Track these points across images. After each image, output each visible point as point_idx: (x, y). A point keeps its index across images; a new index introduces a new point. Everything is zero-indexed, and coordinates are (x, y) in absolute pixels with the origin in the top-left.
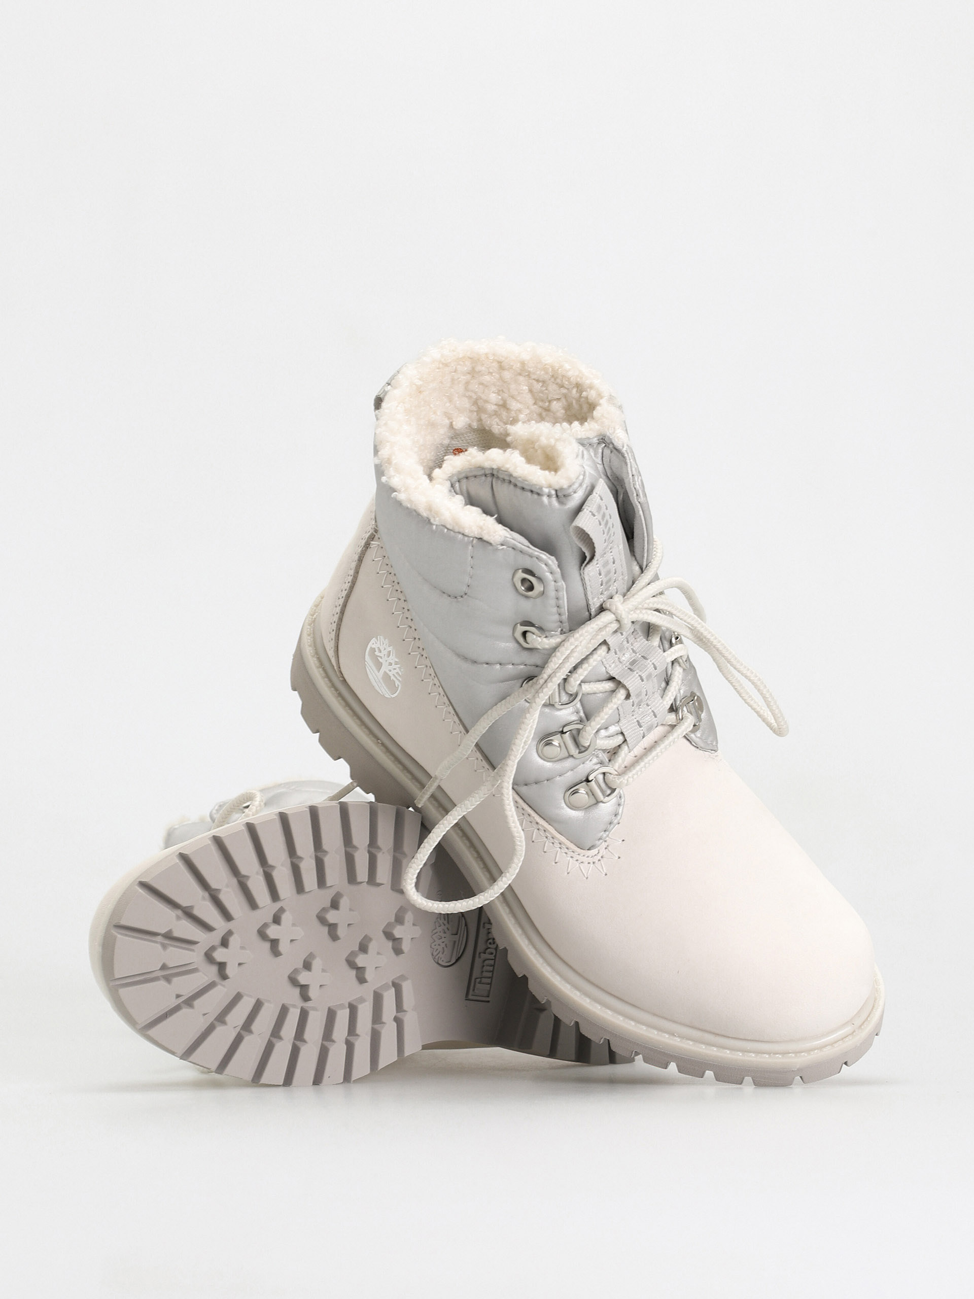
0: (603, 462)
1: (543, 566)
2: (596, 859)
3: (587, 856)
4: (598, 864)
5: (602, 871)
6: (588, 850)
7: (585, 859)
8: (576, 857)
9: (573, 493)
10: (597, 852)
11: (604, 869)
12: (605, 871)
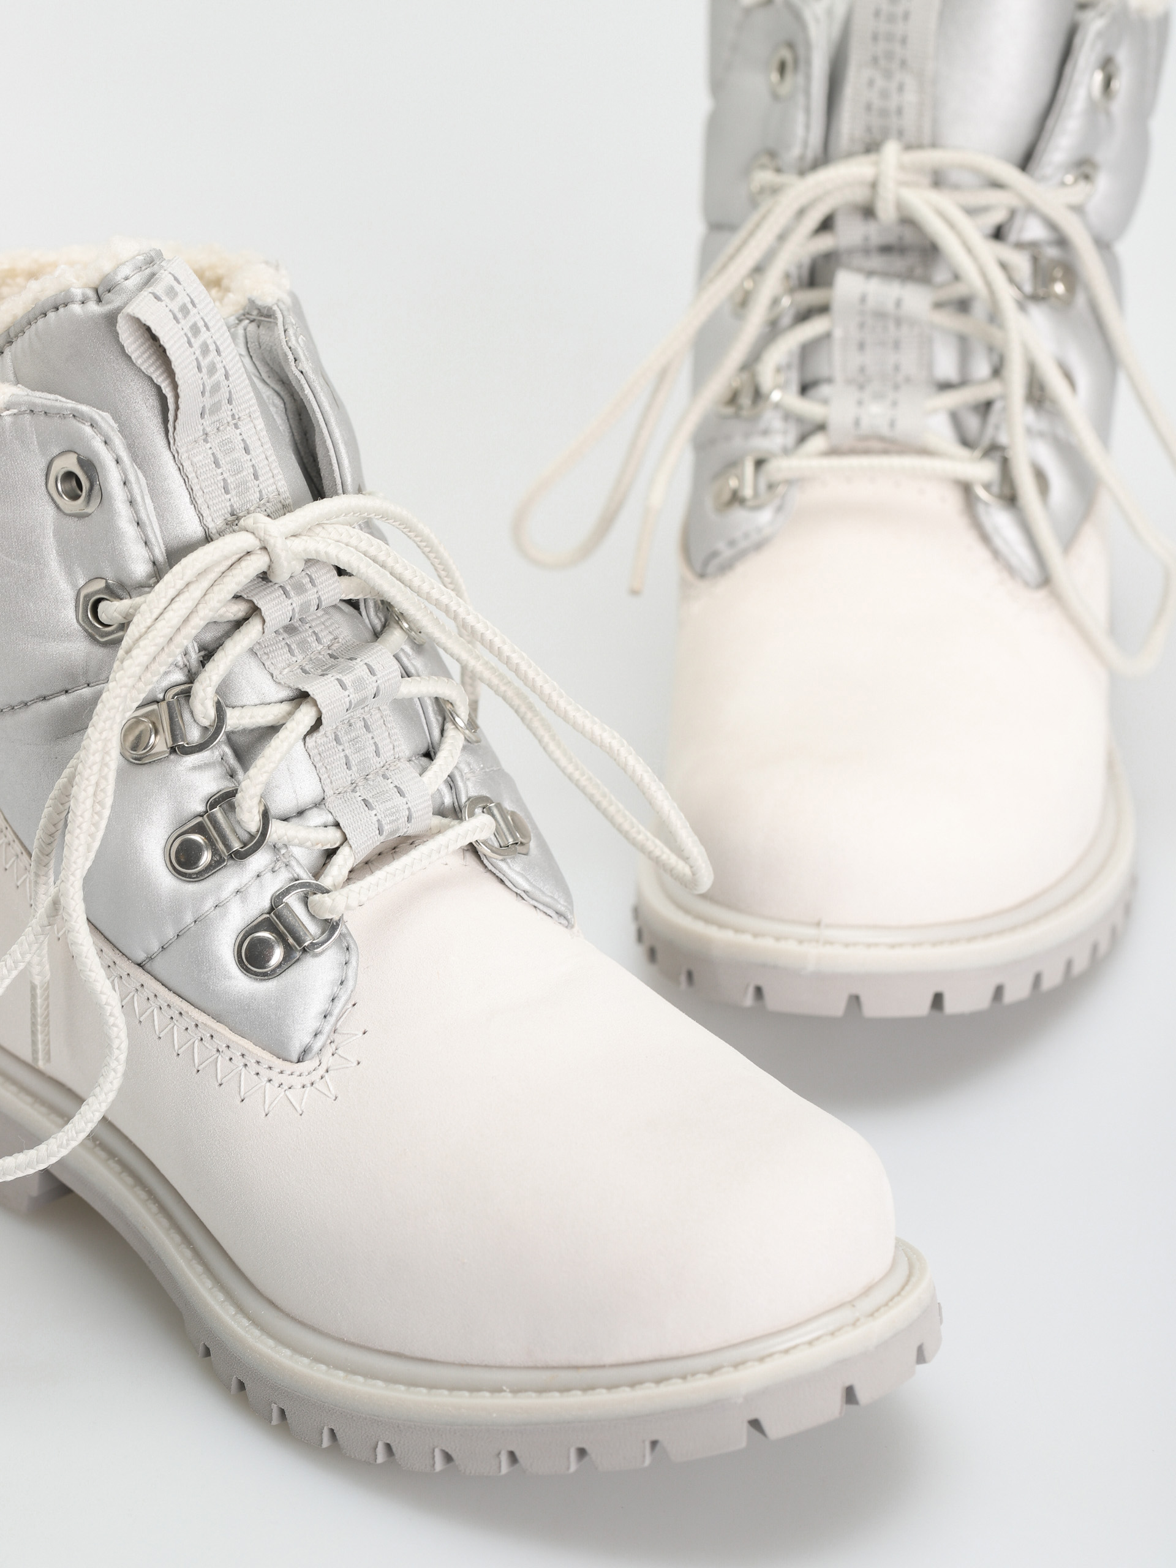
0: (249, 352)
1: (87, 429)
2: (316, 1076)
3: (298, 1073)
4: (319, 1085)
5: (327, 1092)
6: (299, 1061)
7: (297, 1082)
8: (277, 1079)
9: (123, 280)
10: (318, 1063)
11: (331, 1089)
12: (333, 1092)
